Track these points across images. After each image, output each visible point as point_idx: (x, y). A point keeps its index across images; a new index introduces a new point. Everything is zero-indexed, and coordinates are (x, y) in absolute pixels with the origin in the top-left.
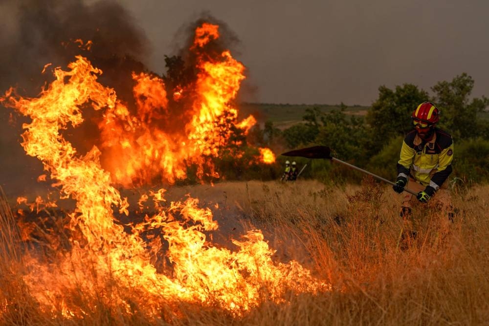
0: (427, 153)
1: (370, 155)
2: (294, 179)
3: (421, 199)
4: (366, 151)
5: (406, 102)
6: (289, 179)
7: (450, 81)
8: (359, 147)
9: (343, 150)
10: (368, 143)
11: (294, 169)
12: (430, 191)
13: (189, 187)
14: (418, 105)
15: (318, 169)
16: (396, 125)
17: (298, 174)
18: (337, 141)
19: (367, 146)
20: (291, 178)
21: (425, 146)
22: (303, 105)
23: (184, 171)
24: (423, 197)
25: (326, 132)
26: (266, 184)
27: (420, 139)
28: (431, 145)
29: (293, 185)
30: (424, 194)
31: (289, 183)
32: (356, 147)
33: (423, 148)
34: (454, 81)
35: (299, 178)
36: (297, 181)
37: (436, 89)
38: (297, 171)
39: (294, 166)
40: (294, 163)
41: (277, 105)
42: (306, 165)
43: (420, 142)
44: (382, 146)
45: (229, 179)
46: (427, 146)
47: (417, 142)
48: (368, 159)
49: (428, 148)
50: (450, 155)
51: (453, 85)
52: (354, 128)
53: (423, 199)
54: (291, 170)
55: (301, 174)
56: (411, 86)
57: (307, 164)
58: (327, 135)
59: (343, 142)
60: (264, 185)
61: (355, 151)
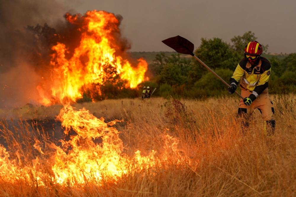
0: (254, 73)
1: (194, 81)
2: (149, 97)
3: (246, 102)
4: (191, 79)
5: (215, 49)
6: (146, 97)
7: (242, 36)
8: (187, 76)
9: (178, 79)
10: (193, 73)
11: (148, 91)
12: (253, 98)
13: (85, 104)
14: (248, 43)
15: (164, 90)
16: (210, 62)
17: (151, 93)
18: (173, 74)
19: (192, 75)
20: (147, 96)
21: (254, 69)
22: (154, 52)
23: (82, 94)
24: (247, 101)
25: (167, 69)
26: (132, 100)
27: (250, 65)
28: (258, 68)
29: (148, 100)
30: (248, 99)
31: (146, 100)
32: (186, 77)
33: (252, 70)
34: (244, 36)
35: (152, 97)
36: (151, 98)
37: (233, 40)
38: (150, 92)
39: (148, 89)
40: (148, 87)
41: (137, 53)
42: (156, 89)
43: (250, 66)
44: (201, 75)
45: (110, 98)
46: (255, 69)
47: (248, 66)
48: (193, 84)
49: (255, 70)
50: (268, 75)
51: (243, 38)
52: (185, 65)
53: (247, 102)
54: (146, 92)
55: (153, 94)
56: (218, 39)
57: (157, 87)
58: (168, 70)
59: (177, 74)
60: (131, 101)
61: (185, 79)
